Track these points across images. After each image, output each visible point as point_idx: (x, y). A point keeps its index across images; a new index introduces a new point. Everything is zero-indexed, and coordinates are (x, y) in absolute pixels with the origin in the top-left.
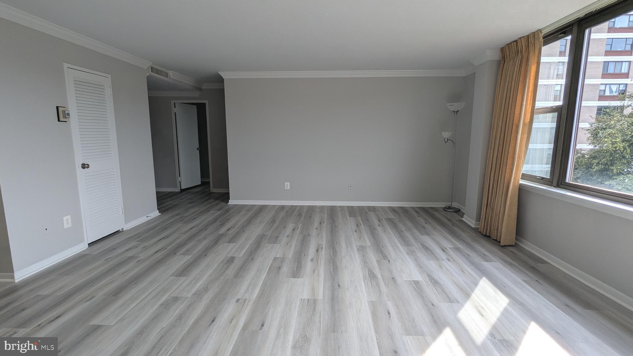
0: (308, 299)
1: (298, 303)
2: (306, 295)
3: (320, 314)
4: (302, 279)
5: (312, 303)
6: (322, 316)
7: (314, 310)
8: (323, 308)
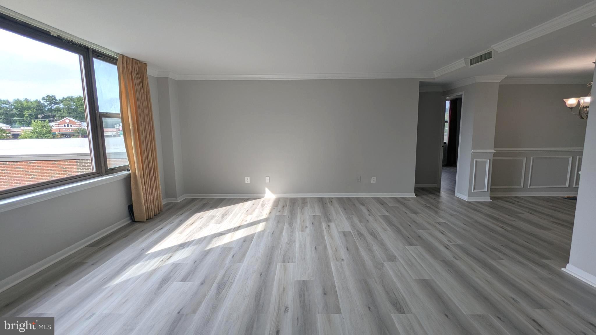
0: (289, 263)
1: (296, 259)
2: (291, 266)
3: (280, 254)
4: (296, 280)
5: (286, 260)
6: (279, 253)
7: (284, 257)
8: (278, 258)
